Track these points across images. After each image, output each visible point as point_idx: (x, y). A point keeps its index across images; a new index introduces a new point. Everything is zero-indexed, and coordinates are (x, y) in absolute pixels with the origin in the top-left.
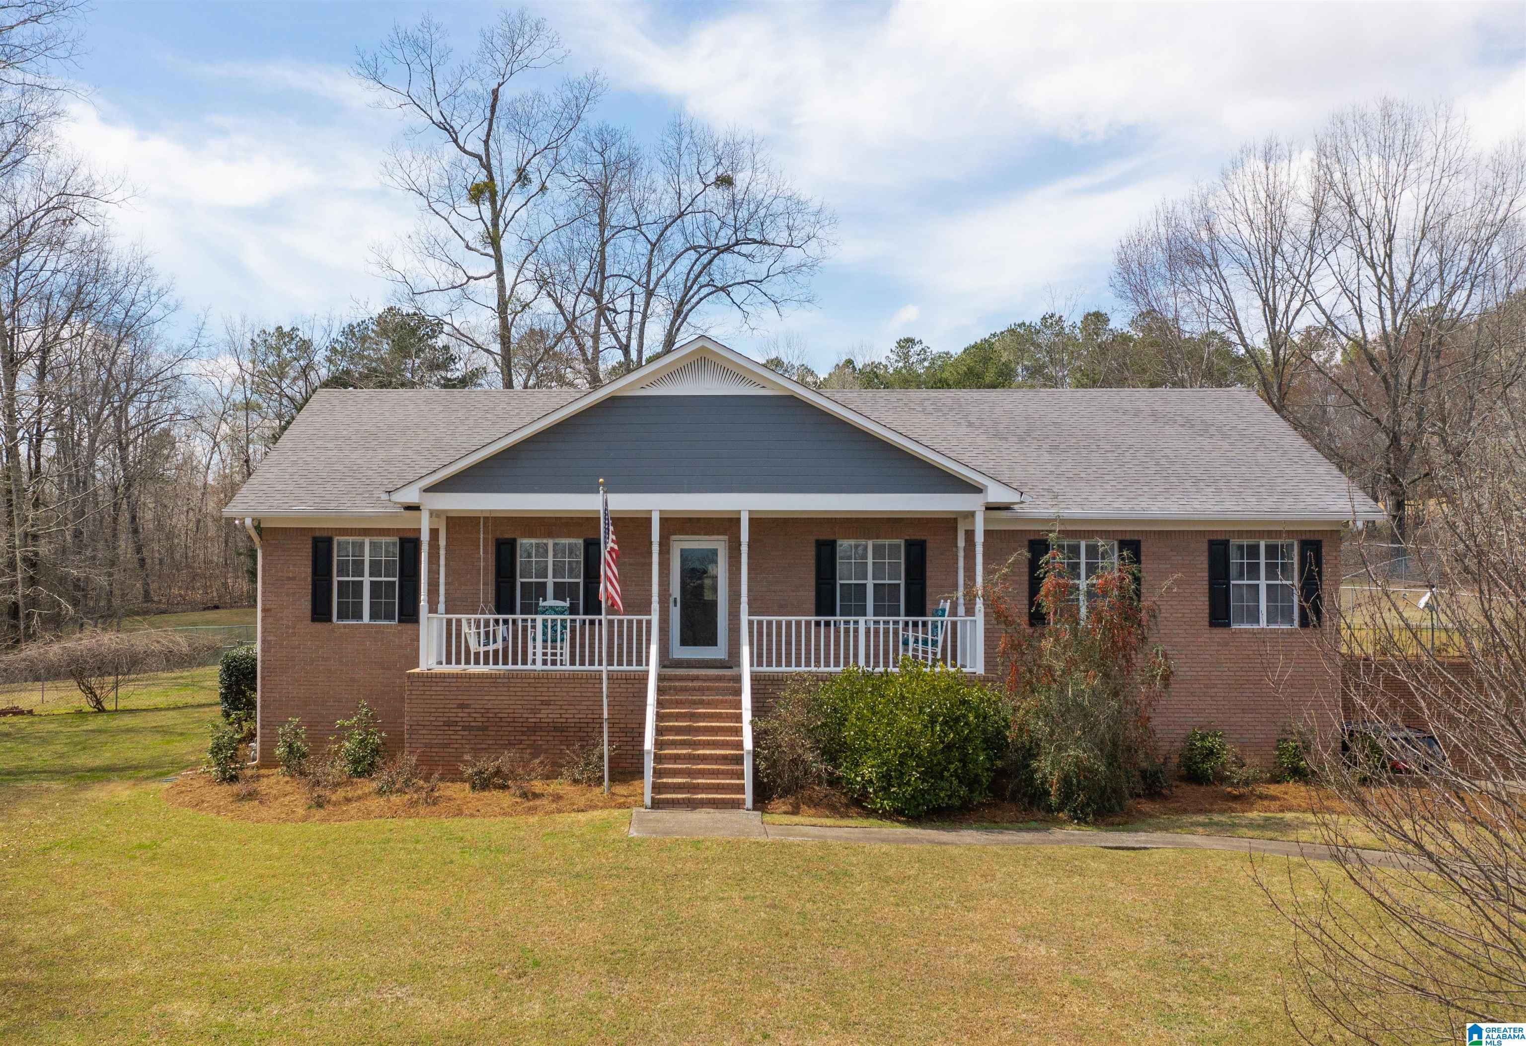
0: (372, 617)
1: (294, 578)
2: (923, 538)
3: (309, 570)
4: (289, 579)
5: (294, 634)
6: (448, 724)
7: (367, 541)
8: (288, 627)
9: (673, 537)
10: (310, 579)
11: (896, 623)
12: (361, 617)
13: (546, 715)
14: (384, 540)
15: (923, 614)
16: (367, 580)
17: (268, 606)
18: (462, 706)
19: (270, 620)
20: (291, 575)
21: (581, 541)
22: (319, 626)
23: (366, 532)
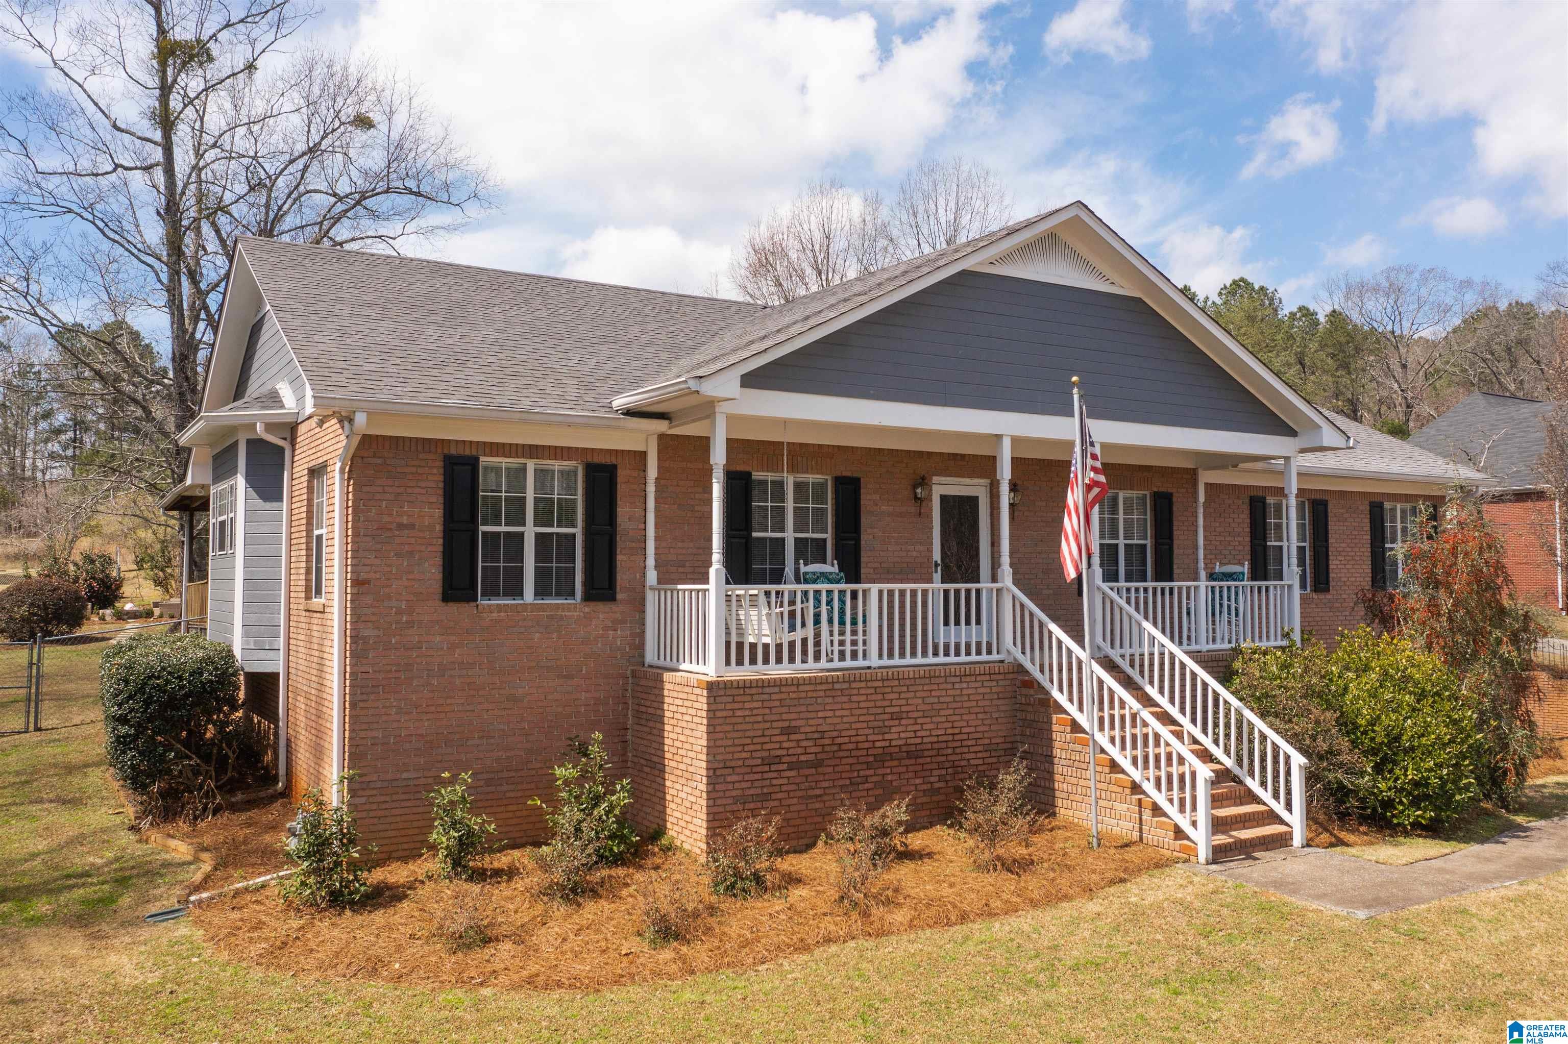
0: (540, 592)
1: (412, 526)
2: (1170, 490)
3: (438, 513)
4: (401, 526)
5: (410, 624)
6: (770, 761)
7: (531, 466)
8: (399, 612)
9: (935, 479)
10: (439, 528)
11: (1146, 590)
12: (521, 594)
13: (899, 734)
14: (557, 465)
15: (1171, 580)
16: (530, 531)
17: (363, 576)
18: (788, 731)
19: (368, 600)
20: (405, 520)
21: (829, 478)
22: (454, 609)
23: (533, 451)
